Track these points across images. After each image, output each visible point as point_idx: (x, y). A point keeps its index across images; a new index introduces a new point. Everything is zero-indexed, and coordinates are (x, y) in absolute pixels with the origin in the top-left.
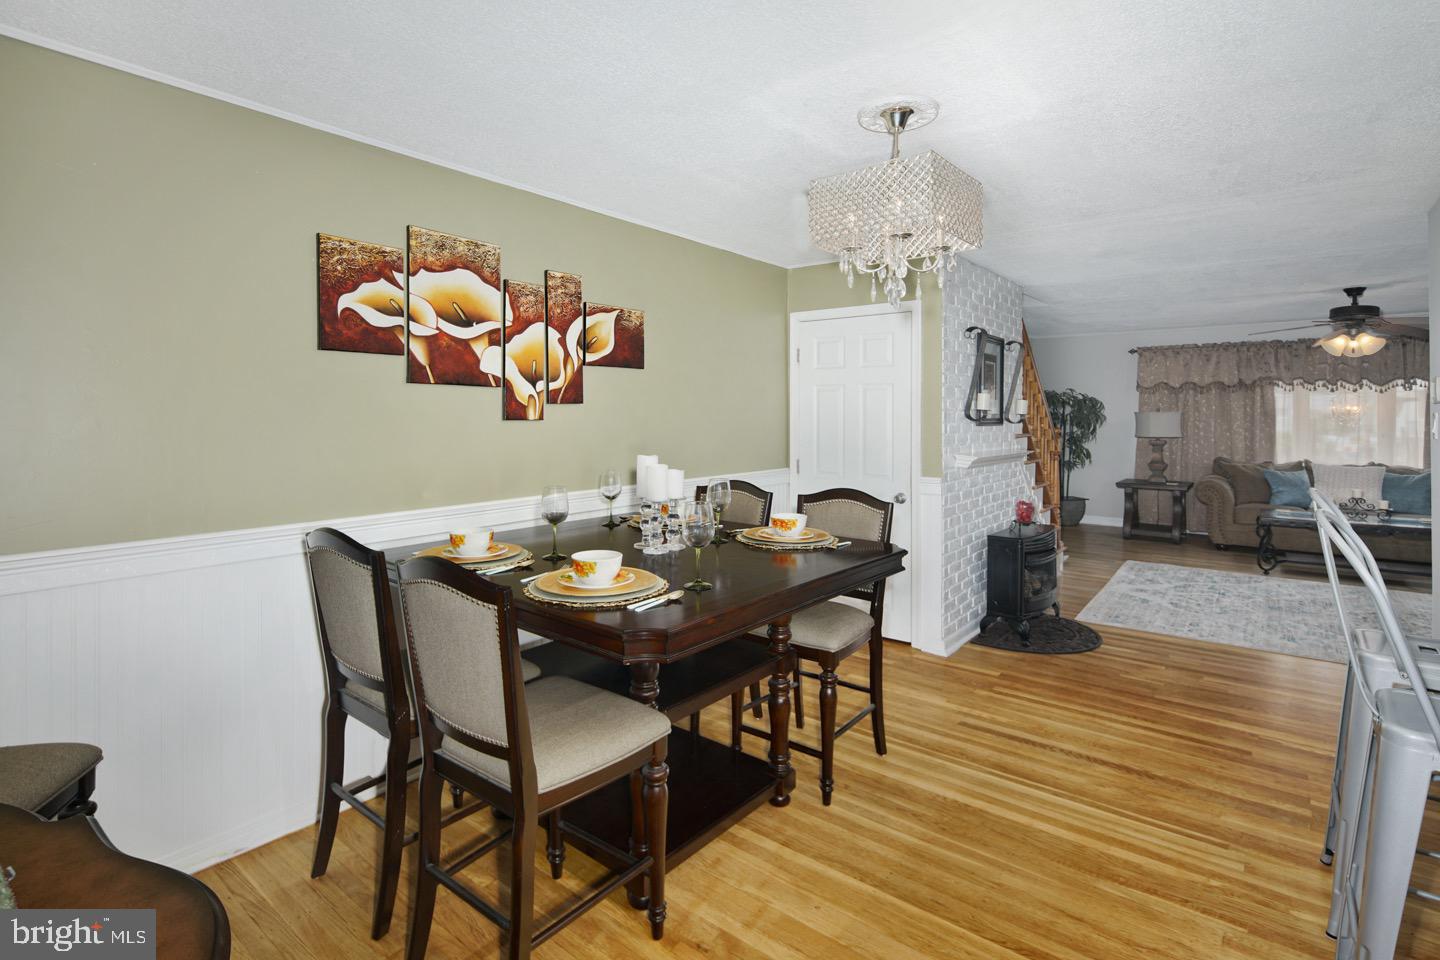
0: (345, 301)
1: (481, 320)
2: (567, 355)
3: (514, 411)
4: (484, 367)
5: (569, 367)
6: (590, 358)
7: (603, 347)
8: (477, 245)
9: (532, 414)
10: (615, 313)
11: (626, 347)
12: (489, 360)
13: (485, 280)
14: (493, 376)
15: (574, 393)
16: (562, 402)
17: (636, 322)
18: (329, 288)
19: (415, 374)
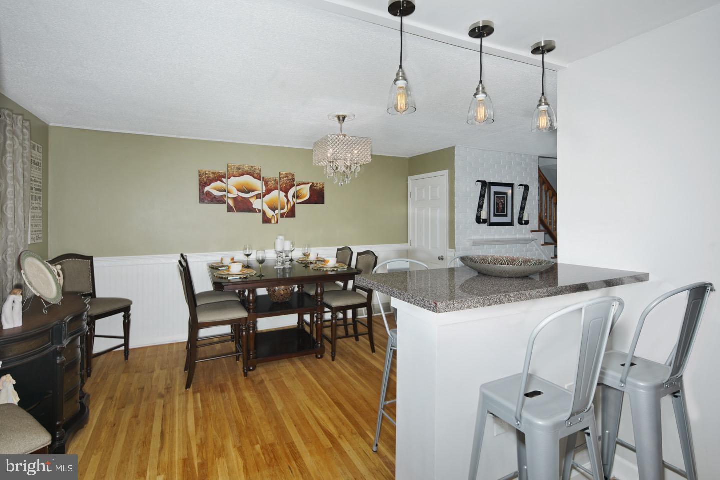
0: (207, 189)
1: (253, 191)
2: (288, 201)
3: (267, 220)
4: (254, 207)
5: (289, 205)
6: (299, 201)
7: (306, 197)
8: (252, 167)
9: (273, 222)
10: (310, 185)
11: (315, 197)
12: (257, 204)
13: (255, 178)
14: (258, 209)
15: (292, 214)
16: (286, 217)
17: (320, 187)
18: (203, 184)
19: (230, 210)
